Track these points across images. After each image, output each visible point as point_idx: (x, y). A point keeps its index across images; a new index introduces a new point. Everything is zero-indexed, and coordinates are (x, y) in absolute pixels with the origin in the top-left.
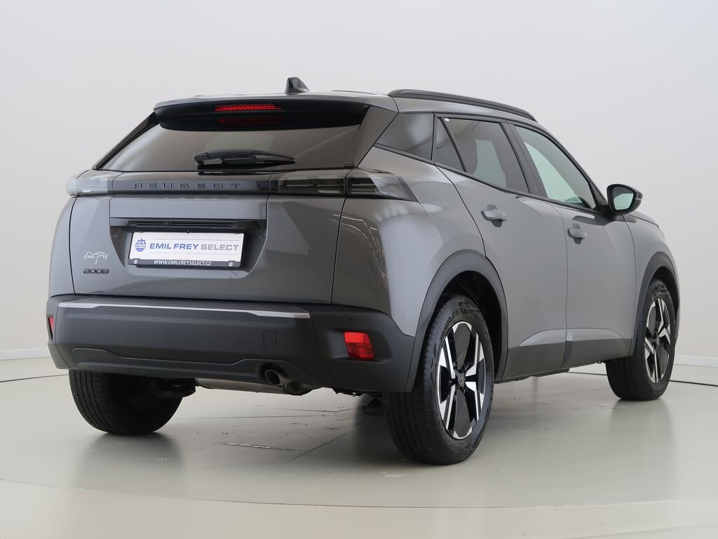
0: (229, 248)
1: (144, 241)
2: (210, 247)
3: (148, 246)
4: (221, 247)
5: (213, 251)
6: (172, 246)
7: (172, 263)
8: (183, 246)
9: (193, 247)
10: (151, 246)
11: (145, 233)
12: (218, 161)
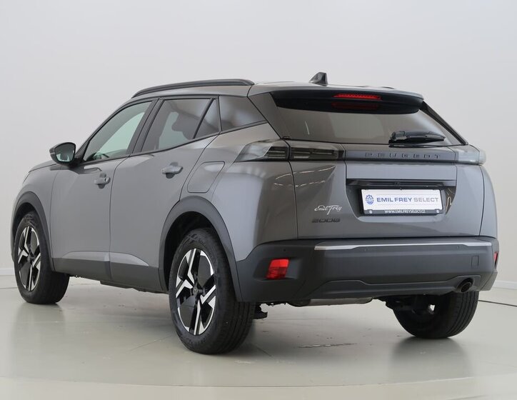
0: (432, 200)
1: (371, 196)
3: (375, 200)
4: (428, 200)
5: (423, 203)
6: (393, 199)
8: (400, 200)
9: (408, 200)
10: (378, 200)
12: (405, 138)
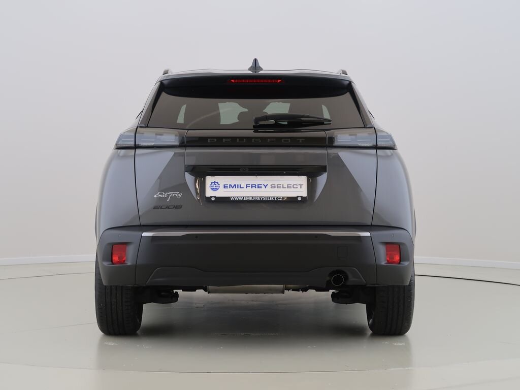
0: (295, 186)
1: (217, 183)
2: (278, 186)
3: (222, 186)
4: (288, 186)
5: (282, 189)
6: (243, 185)
7: (248, 199)
8: (254, 186)
9: (263, 187)
10: (224, 186)
11: (215, 177)
12: (272, 122)
